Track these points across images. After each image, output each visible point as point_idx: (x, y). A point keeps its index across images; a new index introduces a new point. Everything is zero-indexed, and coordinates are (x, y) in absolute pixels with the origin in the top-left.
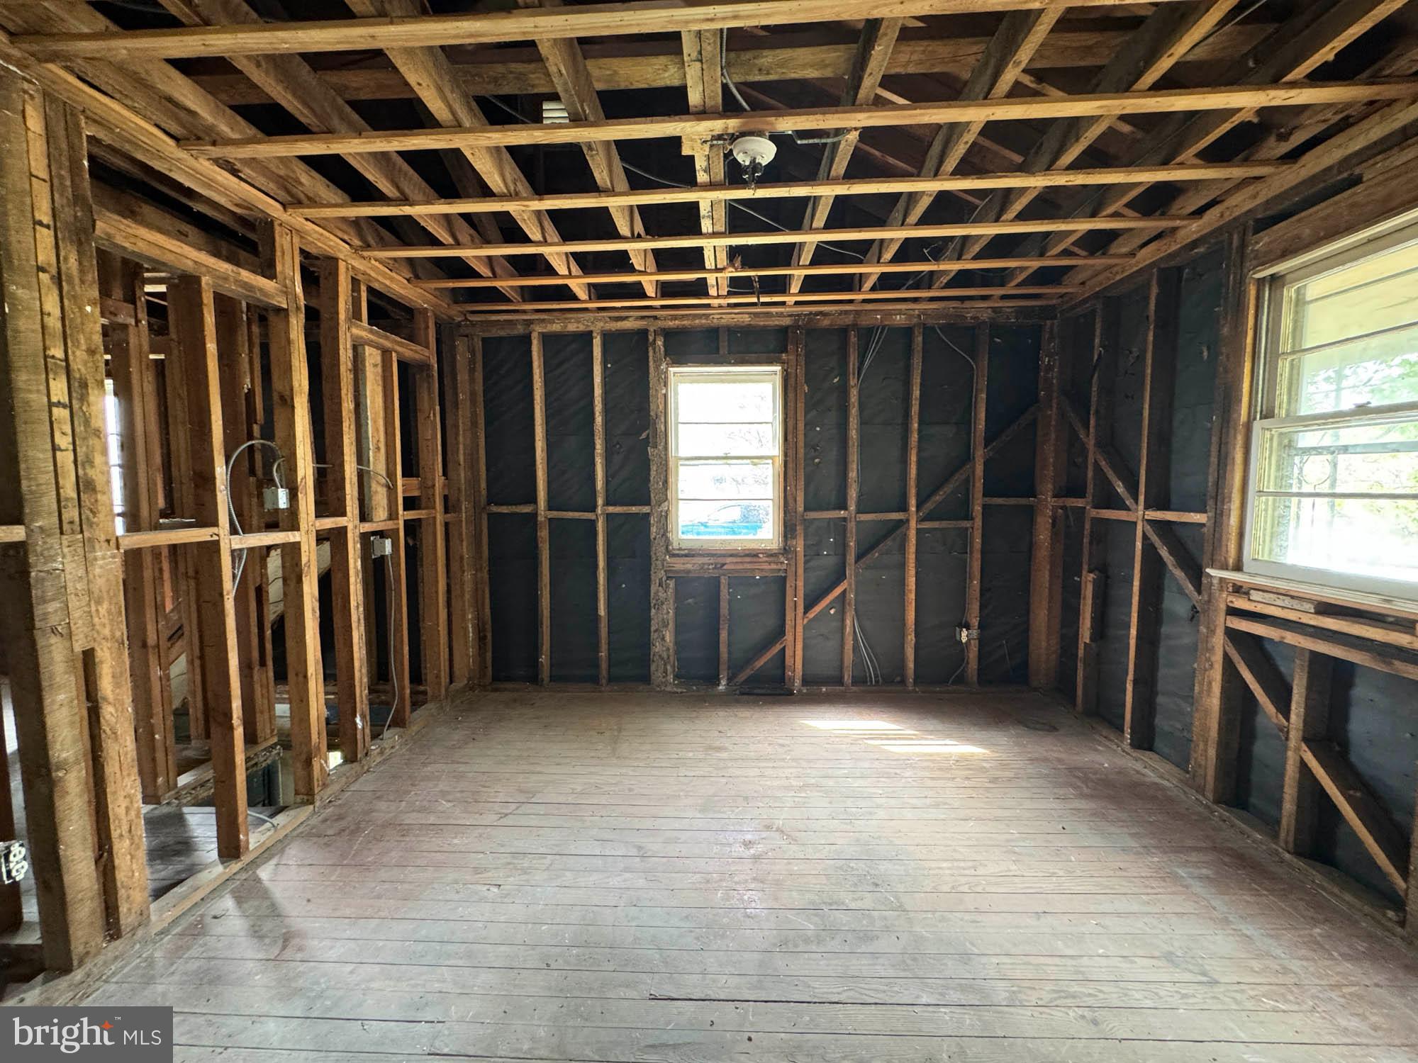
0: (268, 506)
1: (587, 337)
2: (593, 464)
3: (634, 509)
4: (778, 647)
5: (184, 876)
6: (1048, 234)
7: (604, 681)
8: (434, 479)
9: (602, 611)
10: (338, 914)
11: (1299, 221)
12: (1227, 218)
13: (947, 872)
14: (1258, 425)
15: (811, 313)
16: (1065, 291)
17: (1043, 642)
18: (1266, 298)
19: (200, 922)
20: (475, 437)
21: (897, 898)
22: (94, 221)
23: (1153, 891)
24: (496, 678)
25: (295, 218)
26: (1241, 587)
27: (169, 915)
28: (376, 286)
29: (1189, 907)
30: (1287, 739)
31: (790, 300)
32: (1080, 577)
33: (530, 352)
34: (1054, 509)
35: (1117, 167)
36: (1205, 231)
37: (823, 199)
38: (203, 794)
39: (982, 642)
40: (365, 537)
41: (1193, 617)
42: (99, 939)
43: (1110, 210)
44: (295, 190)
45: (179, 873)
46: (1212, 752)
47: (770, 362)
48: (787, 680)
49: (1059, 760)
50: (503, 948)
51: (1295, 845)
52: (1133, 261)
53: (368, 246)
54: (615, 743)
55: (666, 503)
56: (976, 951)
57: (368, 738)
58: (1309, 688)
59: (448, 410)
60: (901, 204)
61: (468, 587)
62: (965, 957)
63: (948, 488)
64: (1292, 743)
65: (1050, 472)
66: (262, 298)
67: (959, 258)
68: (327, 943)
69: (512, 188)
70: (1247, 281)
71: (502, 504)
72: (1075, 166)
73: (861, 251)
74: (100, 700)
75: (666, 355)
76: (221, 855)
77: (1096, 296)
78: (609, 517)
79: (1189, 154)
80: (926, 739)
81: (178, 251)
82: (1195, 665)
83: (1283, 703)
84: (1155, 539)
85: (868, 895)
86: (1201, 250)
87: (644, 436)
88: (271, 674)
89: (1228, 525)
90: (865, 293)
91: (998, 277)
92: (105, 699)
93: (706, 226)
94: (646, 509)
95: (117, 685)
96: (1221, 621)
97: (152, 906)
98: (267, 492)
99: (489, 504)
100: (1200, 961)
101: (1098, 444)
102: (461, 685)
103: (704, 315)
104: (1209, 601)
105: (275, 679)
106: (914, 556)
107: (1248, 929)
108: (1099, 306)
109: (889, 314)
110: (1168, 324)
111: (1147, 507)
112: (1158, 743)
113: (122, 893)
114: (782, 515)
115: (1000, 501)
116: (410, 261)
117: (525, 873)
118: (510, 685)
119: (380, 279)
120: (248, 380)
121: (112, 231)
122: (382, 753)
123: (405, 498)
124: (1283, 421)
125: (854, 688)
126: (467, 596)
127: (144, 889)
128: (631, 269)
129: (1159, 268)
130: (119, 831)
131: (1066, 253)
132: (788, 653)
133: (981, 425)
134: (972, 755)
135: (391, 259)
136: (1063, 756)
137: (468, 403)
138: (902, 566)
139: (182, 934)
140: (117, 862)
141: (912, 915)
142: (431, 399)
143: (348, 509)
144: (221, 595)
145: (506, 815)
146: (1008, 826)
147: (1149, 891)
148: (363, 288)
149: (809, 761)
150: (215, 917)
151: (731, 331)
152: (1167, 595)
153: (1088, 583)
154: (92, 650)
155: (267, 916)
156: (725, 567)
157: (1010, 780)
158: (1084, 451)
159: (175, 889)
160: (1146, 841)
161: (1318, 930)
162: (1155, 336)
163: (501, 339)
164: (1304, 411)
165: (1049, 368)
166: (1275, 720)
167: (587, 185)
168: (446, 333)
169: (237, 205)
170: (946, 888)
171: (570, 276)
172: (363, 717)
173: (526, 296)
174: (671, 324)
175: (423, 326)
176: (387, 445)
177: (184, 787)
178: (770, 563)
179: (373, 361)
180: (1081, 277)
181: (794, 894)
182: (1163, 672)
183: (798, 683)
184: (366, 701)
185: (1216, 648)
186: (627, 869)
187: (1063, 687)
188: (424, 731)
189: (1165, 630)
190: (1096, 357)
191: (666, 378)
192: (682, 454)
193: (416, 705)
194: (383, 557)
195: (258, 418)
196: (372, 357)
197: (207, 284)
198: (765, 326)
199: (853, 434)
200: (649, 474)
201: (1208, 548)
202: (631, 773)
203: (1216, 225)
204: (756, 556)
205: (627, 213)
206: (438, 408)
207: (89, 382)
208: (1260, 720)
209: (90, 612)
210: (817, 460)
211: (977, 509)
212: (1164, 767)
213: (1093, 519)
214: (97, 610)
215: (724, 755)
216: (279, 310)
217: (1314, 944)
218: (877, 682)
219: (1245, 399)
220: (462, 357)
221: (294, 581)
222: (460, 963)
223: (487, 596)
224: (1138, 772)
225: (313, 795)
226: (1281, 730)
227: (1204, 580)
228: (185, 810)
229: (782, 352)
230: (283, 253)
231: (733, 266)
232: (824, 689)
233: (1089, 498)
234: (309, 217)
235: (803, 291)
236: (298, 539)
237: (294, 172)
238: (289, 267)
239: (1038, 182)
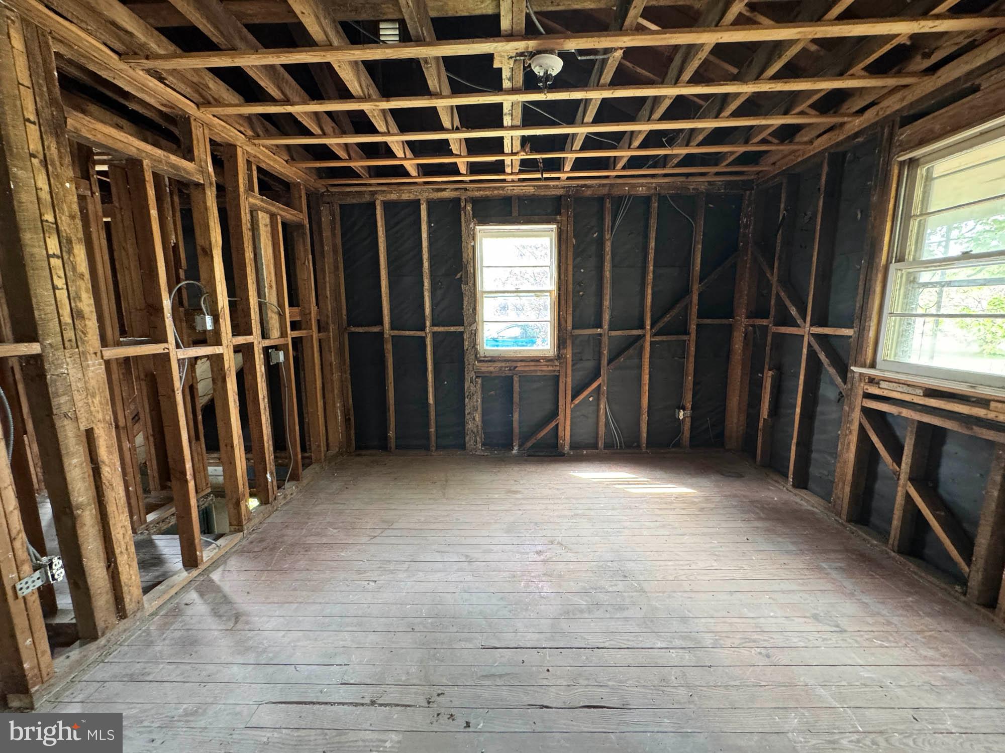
0: (199, 328)
1: (416, 203)
2: (423, 297)
3: (452, 329)
4: (553, 424)
5: (161, 579)
6: (752, 127)
7: (433, 449)
8: (310, 309)
9: (431, 400)
10: (269, 601)
11: (933, 118)
12: (882, 114)
13: (672, 568)
14: (893, 267)
15: (578, 186)
16: (761, 169)
17: (735, 420)
18: (905, 175)
19: (176, 608)
20: (337, 277)
21: (639, 584)
22: (66, 118)
23: (805, 577)
24: (358, 447)
25: (205, 115)
26: (874, 379)
27: (156, 604)
28: (263, 166)
29: (829, 586)
30: (898, 479)
31: (563, 176)
32: (763, 374)
33: (375, 215)
34: (747, 326)
35: (806, 77)
36: (865, 126)
37: (594, 101)
38: (164, 527)
39: (693, 418)
40: (266, 350)
41: (839, 400)
42: (113, 619)
43: (797, 110)
44: (204, 93)
45: (158, 577)
46: (847, 489)
47: (548, 222)
48: (559, 445)
49: (744, 496)
50: (382, 620)
51: (899, 546)
52: (811, 147)
53: (258, 136)
54: (444, 489)
55: (475, 324)
56: (691, 615)
57: (275, 488)
58: (916, 445)
59: (317, 258)
60: (648, 105)
61: (336, 385)
62: (684, 619)
63: (674, 312)
64: (901, 482)
65: (744, 300)
66: (185, 176)
67: (687, 145)
68: (265, 619)
69: (366, 92)
70: (893, 163)
71: (358, 326)
72: (776, 77)
73: (616, 139)
74: (100, 463)
75: (474, 217)
76: (185, 565)
77: (783, 173)
78: (434, 334)
79: (858, 69)
80: (655, 484)
81: (125, 140)
82: (839, 432)
83: (897, 456)
84: (816, 347)
85: (620, 583)
86: (860, 140)
87: (458, 276)
88: (204, 446)
89: (868, 336)
90: (618, 171)
91: (713, 159)
92: (104, 462)
93: (507, 121)
94: (461, 329)
95: (110, 453)
96: (859, 402)
97: (145, 598)
98: (198, 318)
99: (349, 325)
100: (835, 619)
101: (779, 281)
102: (334, 452)
103: (501, 187)
104: (851, 389)
105: (207, 449)
106: (648, 360)
107: (866, 599)
108: (785, 181)
109: (633, 186)
110: (834, 193)
111: (811, 325)
112: (811, 484)
113: (125, 589)
114: (556, 332)
115: (708, 321)
116: (288, 147)
117: (392, 573)
118: (369, 452)
119: (267, 160)
120: (173, 237)
121: (78, 126)
122: (285, 498)
123: (291, 322)
124: (911, 264)
125: (606, 451)
126: (336, 391)
127: (137, 588)
128: (450, 153)
129: (829, 153)
130: (120, 550)
131: (764, 141)
132: (560, 428)
133: (698, 268)
134: (687, 493)
135: (272, 145)
136: (748, 494)
137: (331, 253)
138: (640, 367)
139: (166, 615)
140: (120, 569)
141: (649, 594)
142: (306, 250)
143: (254, 330)
144: (173, 391)
145: (375, 537)
146: (711, 538)
147: (803, 577)
148: (254, 168)
149: (577, 499)
150: (187, 604)
151: (521, 198)
152: (823, 386)
153: (768, 377)
154: (92, 429)
155: (221, 603)
156: (517, 369)
157: (712, 509)
158: (769, 285)
159: (157, 587)
160: (802, 547)
161: (911, 599)
162: (824, 203)
163: (353, 205)
164: (925, 257)
165: (747, 226)
166: (891, 467)
167: (423, 90)
168: (314, 201)
169: (163, 105)
170: (671, 578)
171: (405, 158)
172: (271, 474)
173: (372, 174)
174: (477, 194)
175: (297, 196)
176: (277, 284)
177: (151, 522)
178: (548, 366)
179: (264, 223)
180: (773, 159)
181: (572, 583)
182: (816, 437)
183: (567, 448)
184: (273, 463)
185: (855, 420)
186: (460, 570)
187: (747, 448)
188: (312, 483)
189: (819, 409)
190: (781, 218)
191: (474, 234)
192: (486, 288)
193: (305, 466)
194: (278, 364)
195: (183, 265)
196: (263, 219)
197: (147, 165)
198: (544, 195)
199: (607, 274)
200: (463, 304)
201: (853, 353)
202: (457, 509)
203: (873, 121)
204: (538, 361)
205: (449, 110)
206: (310, 256)
207: (73, 239)
208: (881, 468)
209: (88, 403)
210: (581, 293)
211: (693, 327)
212: (814, 500)
213: (774, 333)
214: (93, 402)
215: (519, 496)
216: (198, 185)
217: (907, 607)
218: (621, 446)
219: (885, 248)
220: (325, 219)
221: (220, 380)
222: (355, 629)
223: (350, 390)
224: (797, 503)
225: (242, 526)
226: (895, 474)
227: (849, 375)
228: (154, 537)
229: (556, 215)
230: (198, 142)
231: (524, 151)
232: (585, 452)
233: (771, 319)
234: (215, 114)
235: (573, 169)
236: (221, 352)
237: (204, 79)
238: (202, 151)
239: (748, 89)
